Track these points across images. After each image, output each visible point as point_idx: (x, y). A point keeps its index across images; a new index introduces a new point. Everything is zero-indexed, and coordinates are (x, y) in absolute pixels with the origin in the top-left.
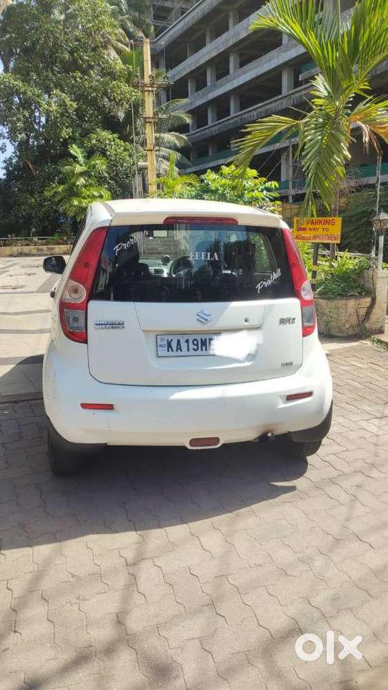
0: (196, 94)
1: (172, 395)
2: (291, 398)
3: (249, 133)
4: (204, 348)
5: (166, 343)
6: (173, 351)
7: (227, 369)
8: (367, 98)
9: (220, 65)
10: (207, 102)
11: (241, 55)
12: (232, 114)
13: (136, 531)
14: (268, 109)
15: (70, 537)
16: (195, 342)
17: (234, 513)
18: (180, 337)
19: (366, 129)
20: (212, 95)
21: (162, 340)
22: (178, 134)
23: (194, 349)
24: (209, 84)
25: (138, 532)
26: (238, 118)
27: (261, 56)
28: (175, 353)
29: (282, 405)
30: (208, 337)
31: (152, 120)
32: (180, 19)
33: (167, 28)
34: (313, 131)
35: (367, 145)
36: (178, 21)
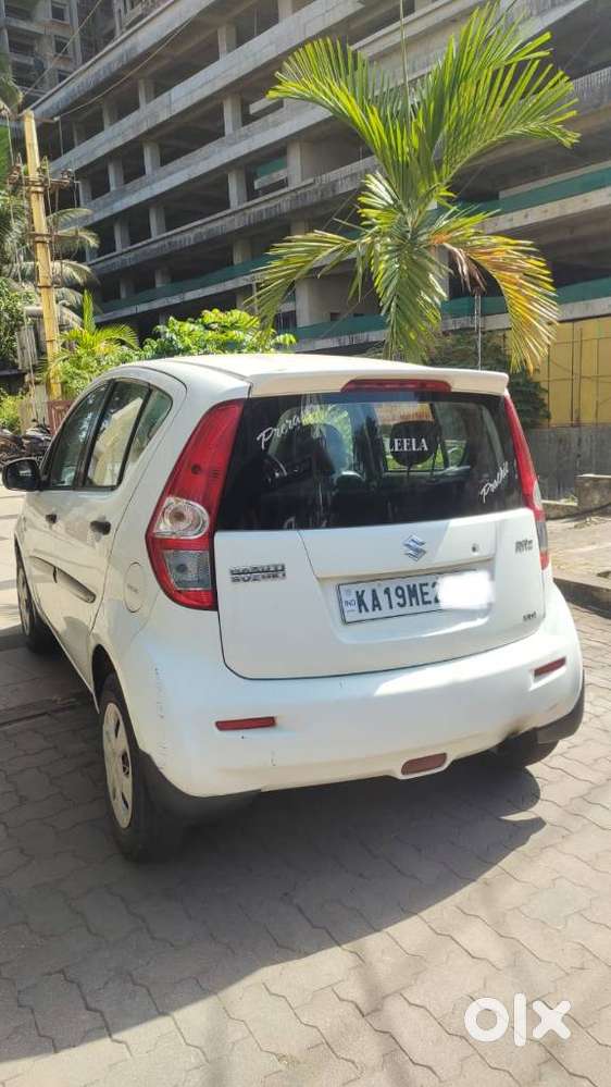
0: (93, 203)
1: (377, 688)
2: (541, 672)
3: (278, 257)
4: (414, 601)
5: (354, 597)
6: (367, 610)
7: (451, 634)
8: (449, 209)
9: (129, 160)
10: (111, 217)
11: (162, 147)
12: (155, 236)
13: (339, 945)
14: (212, 230)
15: (231, 982)
16: (400, 592)
17: (480, 880)
18: (374, 585)
19: (461, 254)
20: (119, 206)
21: (348, 591)
22: (74, 263)
23: (399, 604)
24: (113, 188)
25: (344, 946)
26: (166, 242)
27: (194, 150)
28: (371, 614)
29: (535, 685)
30: (418, 581)
31: (46, 239)
32: (57, 87)
33: (38, 98)
34: (387, 257)
35: (467, 279)
36: (55, 89)
